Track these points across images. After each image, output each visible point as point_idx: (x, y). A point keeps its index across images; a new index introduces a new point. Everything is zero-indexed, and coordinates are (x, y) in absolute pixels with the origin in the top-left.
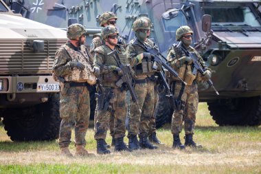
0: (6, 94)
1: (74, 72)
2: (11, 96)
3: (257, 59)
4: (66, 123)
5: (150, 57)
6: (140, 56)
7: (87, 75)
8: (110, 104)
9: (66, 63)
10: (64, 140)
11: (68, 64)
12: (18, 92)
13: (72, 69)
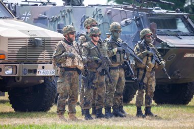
0: (14, 77)
1: (68, 60)
2: (18, 78)
3: (188, 55)
4: (62, 97)
5: (122, 50)
6: (115, 50)
7: (77, 62)
8: (93, 84)
9: (62, 54)
10: (61, 109)
11: (63, 54)
12: (24, 75)
13: (66, 58)
